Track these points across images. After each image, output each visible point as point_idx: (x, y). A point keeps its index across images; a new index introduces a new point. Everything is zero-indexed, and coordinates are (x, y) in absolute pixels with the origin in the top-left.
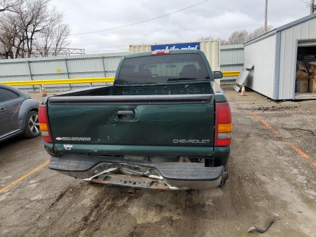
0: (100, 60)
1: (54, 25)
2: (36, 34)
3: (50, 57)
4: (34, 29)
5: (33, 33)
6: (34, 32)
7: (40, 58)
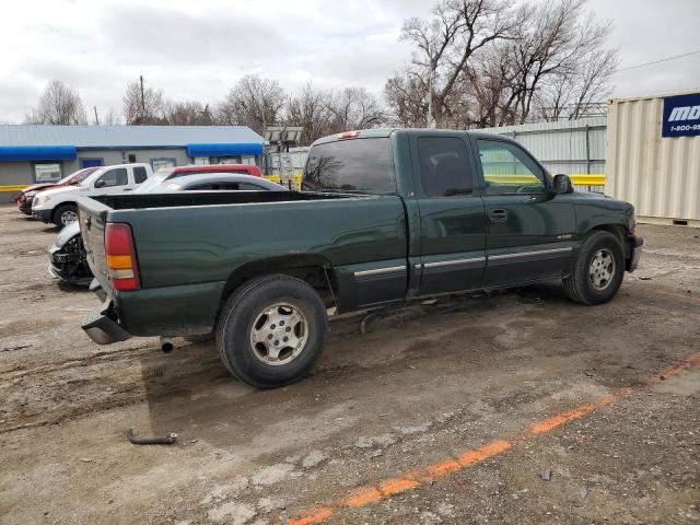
0: (581, 133)
1: (583, 54)
2: (544, 78)
3: (563, 123)
4: (541, 68)
5: (537, 78)
6: (539, 73)
7: (544, 125)
